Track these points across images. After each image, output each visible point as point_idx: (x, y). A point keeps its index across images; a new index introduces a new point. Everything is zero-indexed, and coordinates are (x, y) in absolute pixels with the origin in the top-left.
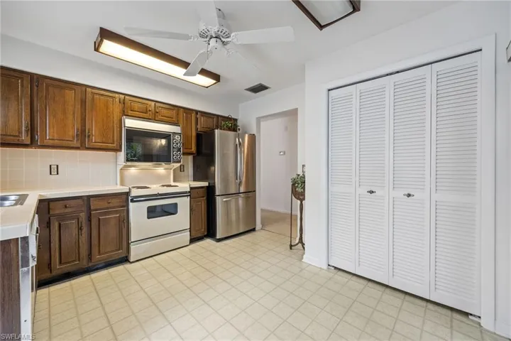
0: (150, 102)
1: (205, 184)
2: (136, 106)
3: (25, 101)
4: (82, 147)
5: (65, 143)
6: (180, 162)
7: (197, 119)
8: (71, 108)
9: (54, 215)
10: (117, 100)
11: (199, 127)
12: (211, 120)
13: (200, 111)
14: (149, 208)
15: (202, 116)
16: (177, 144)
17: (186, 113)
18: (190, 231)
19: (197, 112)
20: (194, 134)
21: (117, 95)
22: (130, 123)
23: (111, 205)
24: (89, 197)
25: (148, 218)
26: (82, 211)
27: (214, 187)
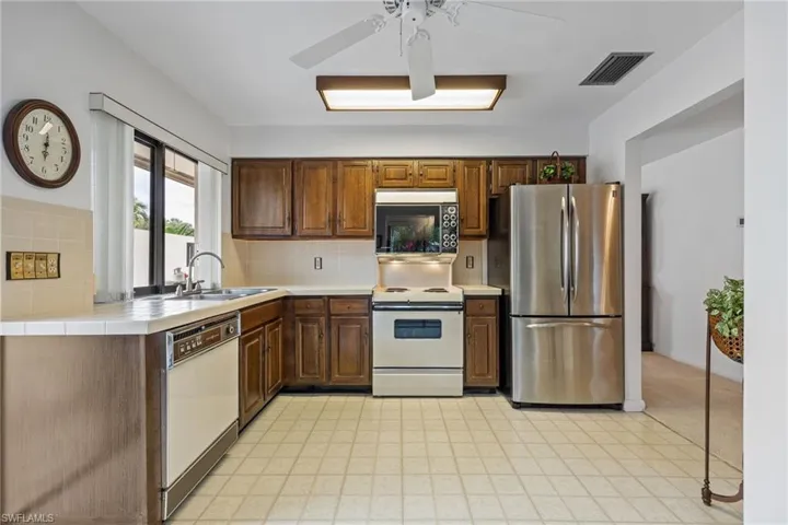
0: (410, 162)
1: (497, 291)
2: (392, 172)
3: (288, 190)
4: (334, 236)
5: (319, 232)
6: (454, 251)
7: (489, 173)
8: (323, 190)
9: (298, 315)
10: (370, 168)
11: (493, 187)
12: (519, 169)
13: (496, 158)
14: (397, 322)
15: (501, 165)
16: (450, 221)
17: (468, 167)
18: (465, 373)
19: (489, 160)
20: (483, 201)
21: (370, 162)
22: (384, 197)
23: (351, 311)
24: (330, 297)
25: (396, 337)
26: (323, 315)
27: (509, 297)
